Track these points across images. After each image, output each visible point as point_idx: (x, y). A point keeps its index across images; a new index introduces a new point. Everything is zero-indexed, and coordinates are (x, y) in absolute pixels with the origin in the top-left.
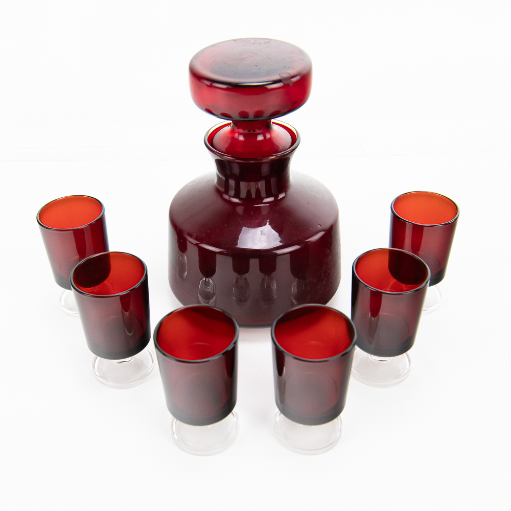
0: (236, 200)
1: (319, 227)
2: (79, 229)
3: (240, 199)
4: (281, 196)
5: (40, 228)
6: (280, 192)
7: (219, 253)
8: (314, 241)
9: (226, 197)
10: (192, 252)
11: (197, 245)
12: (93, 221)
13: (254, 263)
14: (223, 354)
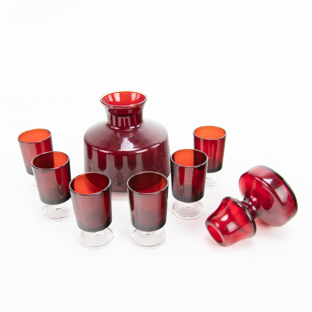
0: (116, 128)
1: (157, 141)
2: (38, 143)
3: (118, 127)
4: (138, 126)
5: (19, 143)
6: (138, 124)
7: (108, 154)
8: (154, 148)
9: (112, 127)
10: (95, 155)
11: (98, 151)
12: (45, 139)
13: (125, 159)
14: (102, 192)
